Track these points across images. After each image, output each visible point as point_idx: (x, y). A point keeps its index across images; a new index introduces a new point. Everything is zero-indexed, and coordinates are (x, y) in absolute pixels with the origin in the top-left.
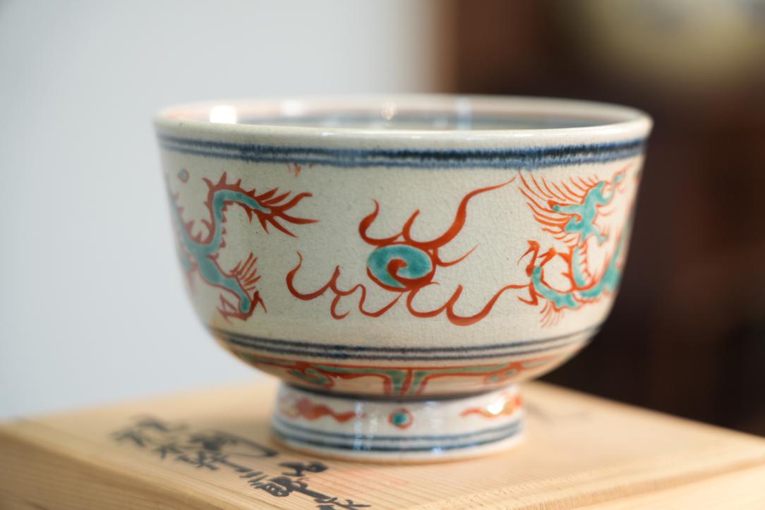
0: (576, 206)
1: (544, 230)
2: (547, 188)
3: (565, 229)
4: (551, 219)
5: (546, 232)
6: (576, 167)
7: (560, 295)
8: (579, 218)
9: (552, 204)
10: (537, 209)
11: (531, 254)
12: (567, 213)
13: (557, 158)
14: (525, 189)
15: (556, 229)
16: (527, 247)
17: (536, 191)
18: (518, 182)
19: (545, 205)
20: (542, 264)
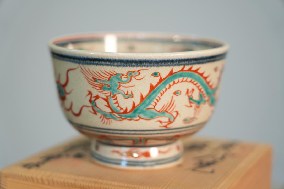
0: (106, 81)
1: (93, 88)
2: (91, 72)
3: (102, 88)
4: (95, 84)
5: (94, 89)
6: (102, 66)
7: (107, 114)
8: (108, 86)
9: (94, 79)
10: (89, 80)
11: (90, 96)
12: (101, 83)
13: (92, 62)
14: (83, 72)
15: (98, 88)
16: (88, 93)
17: (87, 73)
18: (80, 69)
19: (91, 78)
20: (95, 100)
